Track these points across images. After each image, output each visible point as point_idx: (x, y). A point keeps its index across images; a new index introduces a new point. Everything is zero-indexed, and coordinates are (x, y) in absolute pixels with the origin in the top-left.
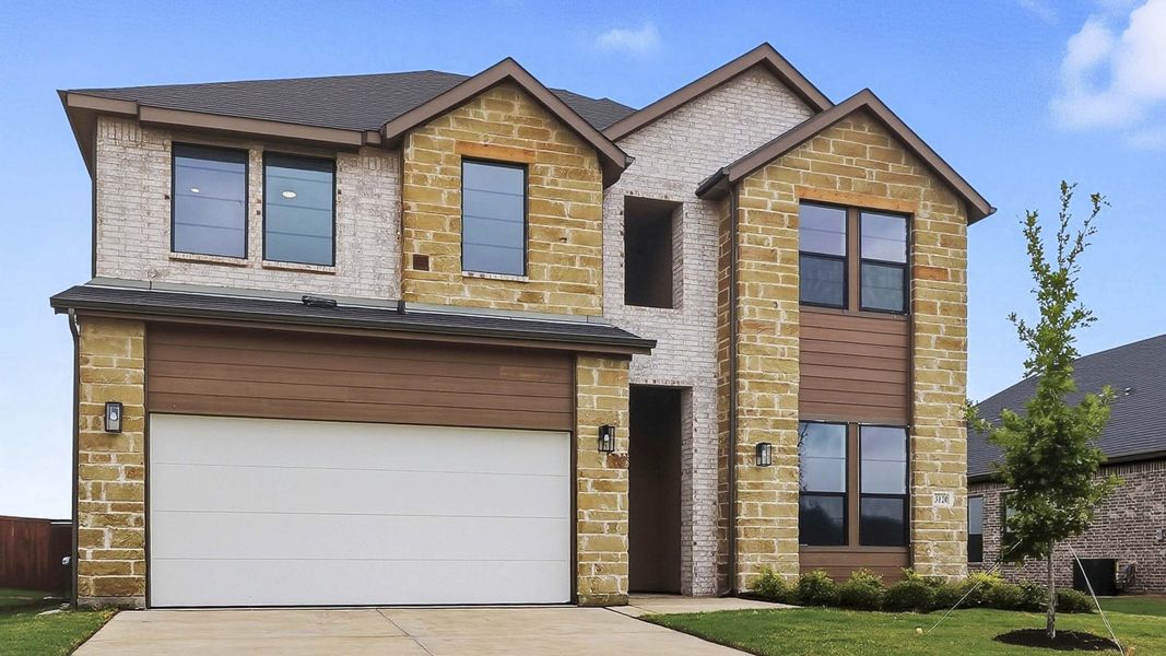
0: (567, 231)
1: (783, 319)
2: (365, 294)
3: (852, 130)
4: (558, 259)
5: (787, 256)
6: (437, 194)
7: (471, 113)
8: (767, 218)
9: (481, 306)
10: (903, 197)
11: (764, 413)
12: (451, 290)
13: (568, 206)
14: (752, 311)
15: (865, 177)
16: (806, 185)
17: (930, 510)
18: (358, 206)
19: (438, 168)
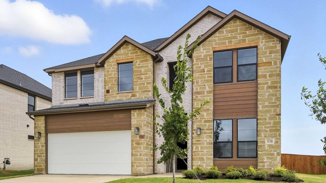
0: (143, 76)
1: (207, 89)
2: (100, 101)
3: (232, 24)
4: (141, 84)
5: (209, 69)
6: (111, 74)
7: (118, 52)
8: (202, 60)
9: (122, 100)
10: (253, 41)
11: (200, 119)
12: (115, 97)
13: (143, 70)
14: (197, 89)
15: (237, 38)
16: (216, 46)
17: (264, 145)
18: (98, 81)
19: (112, 68)
